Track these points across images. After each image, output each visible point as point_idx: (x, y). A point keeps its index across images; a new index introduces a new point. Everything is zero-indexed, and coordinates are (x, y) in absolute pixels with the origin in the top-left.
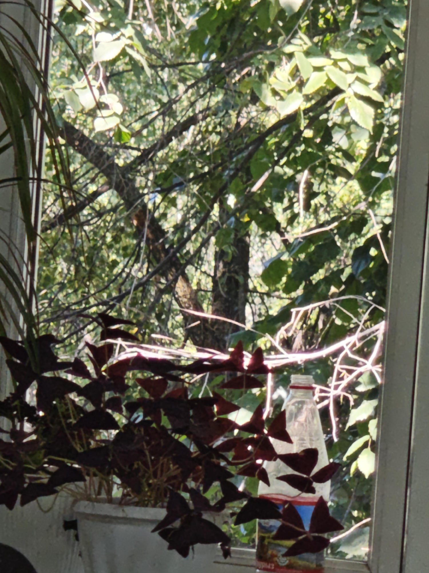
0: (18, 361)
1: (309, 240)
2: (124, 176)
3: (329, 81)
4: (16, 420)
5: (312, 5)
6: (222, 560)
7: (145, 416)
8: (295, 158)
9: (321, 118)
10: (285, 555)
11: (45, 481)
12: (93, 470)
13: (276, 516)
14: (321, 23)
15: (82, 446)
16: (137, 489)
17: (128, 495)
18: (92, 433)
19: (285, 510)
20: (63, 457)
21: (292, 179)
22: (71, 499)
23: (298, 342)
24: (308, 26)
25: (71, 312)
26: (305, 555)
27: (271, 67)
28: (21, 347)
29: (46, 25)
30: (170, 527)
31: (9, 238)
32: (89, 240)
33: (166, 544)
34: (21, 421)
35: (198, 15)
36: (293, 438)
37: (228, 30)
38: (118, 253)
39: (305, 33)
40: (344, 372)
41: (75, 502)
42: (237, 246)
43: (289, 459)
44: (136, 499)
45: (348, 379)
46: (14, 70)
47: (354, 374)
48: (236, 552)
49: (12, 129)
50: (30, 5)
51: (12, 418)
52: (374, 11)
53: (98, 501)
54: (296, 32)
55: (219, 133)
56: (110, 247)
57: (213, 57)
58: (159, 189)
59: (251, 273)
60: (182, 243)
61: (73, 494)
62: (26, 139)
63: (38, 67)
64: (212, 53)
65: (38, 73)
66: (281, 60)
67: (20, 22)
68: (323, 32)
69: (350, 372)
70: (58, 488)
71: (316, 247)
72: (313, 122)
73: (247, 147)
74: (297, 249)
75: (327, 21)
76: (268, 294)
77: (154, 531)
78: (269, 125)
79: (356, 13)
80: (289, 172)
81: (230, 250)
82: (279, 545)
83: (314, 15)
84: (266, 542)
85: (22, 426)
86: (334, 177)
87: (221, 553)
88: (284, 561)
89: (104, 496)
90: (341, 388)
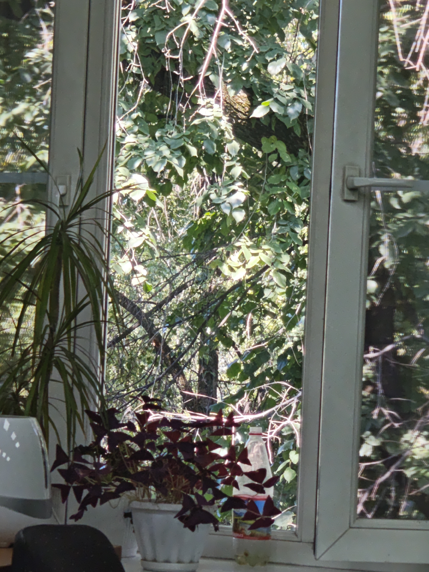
0: (96, 423)
1: (253, 351)
2: (147, 319)
3: (261, 262)
4: (96, 457)
5: (251, 220)
6: (214, 532)
7: (169, 452)
8: (244, 306)
9: (258, 283)
10: (250, 529)
11: (113, 490)
12: (140, 483)
13: (242, 506)
14: (256, 231)
15: (134, 470)
16: (165, 494)
17: (160, 497)
18: (139, 463)
19: (249, 504)
20: (123, 476)
21: (241, 318)
22: (128, 500)
23: (247, 409)
24: (249, 233)
25: (120, 395)
26: (261, 529)
27: (228, 255)
28: (98, 415)
29: (107, 235)
30: (184, 515)
31: (89, 354)
32: (128, 355)
33: (183, 524)
34: (99, 457)
35: (187, 228)
36: (251, 463)
37: (205, 235)
38: (144, 361)
39: (247, 236)
40: (275, 425)
41: (130, 502)
42: (211, 356)
43: (250, 475)
44: (165, 500)
45: (277, 428)
46: (91, 261)
47: (281, 426)
48: (222, 528)
49: (91, 293)
50: (99, 224)
51: (93, 456)
52: (285, 223)
53: (142, 501)
54: (242, 235)
55: (199, 293)
56: (140, 358)
57: (196, 251)
58: (168, 325)
59: (219, 370)
60: (181, 355)
61: (129, 497)
62: (98, 299)
63: (104, 258)
64: (196, 249)
65: (103, 261)
66: (233, 250)
67: (93, 233)
68: (257, 236)
69: (278, 424)
70: (121, 494)
71: (257, 355)
72: (254, 285)
73: (216, 300)
74: (246, 356)
75: (259, 229)
76: (229, 382)
77: (175, 517)
78: (228, 288)
79: (275, 224)
80: (240, 314)
81: (207, 358)
82: (245, 523)
83: (253, 226)
84: (238, 521)
85: (99, 460)
86: (264, 316)
87: (213, 529)
88: (248, 532)
89: (146, 498)
90: (273, 434)
